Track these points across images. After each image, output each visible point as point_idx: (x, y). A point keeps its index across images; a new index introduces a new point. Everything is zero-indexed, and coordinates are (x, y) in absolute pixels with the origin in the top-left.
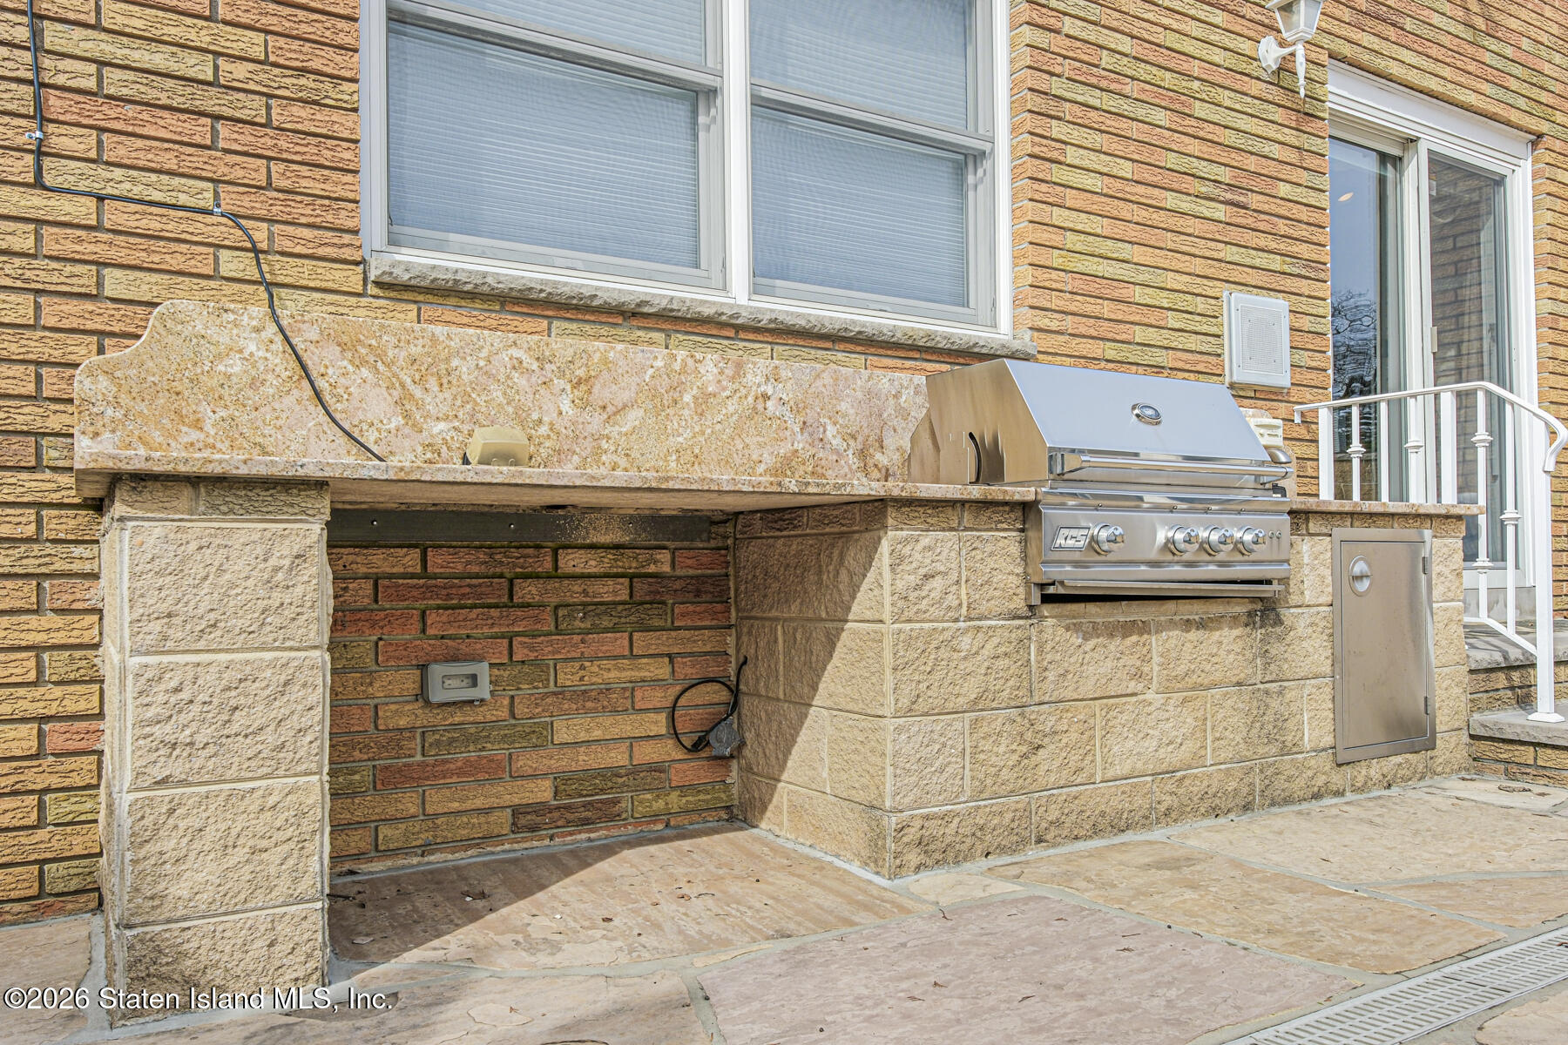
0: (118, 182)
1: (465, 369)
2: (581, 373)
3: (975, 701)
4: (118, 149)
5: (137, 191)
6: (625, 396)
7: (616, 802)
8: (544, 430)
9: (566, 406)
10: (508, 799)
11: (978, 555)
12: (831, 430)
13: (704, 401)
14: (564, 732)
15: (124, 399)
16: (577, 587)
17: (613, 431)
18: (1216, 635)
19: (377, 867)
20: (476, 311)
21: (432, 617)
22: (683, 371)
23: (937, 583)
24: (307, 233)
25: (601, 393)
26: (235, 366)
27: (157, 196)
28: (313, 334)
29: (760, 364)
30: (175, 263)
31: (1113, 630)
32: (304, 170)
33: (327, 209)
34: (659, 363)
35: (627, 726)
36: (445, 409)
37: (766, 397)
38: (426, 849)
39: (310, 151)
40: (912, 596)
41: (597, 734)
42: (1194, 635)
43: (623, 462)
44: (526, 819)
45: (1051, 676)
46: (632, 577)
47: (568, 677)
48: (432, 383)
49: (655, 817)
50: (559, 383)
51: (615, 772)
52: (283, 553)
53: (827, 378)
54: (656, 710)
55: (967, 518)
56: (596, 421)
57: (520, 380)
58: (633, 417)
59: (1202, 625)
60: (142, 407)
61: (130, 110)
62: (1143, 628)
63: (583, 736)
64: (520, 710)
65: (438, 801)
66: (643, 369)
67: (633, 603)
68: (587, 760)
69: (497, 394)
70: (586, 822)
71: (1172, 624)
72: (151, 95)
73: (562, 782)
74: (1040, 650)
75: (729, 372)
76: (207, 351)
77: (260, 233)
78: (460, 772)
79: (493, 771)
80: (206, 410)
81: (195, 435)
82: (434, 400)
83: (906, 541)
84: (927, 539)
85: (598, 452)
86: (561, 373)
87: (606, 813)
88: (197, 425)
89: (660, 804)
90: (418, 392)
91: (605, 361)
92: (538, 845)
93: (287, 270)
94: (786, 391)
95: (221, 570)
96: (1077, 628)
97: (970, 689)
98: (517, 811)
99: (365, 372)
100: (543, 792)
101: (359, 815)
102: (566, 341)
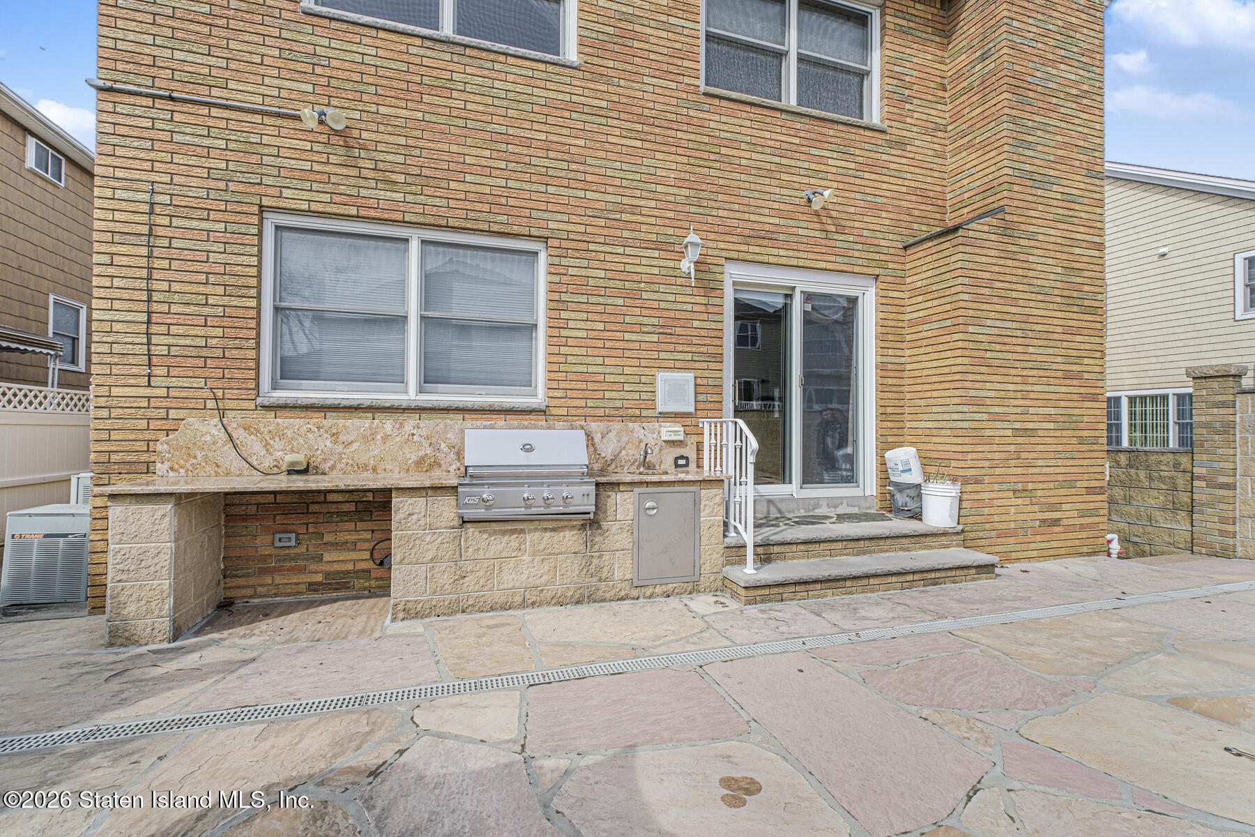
0: (175, 382)
1: (289, 433)
2: (335, 431)
3: (432, 560)
4: (174, 372)
5: (180, 384)
6: (351, 438)
7: (349, 582)
8: (319, 452)
9: (328, 443)
10: (305, 580)
11: (436, 506)
12: (443, 445)
13: (386, 438)
14: (327, 557)
15: (172, 451)
16: (334, 506)
17: (347, 451)
18: (562, 534)
19: (257, 601)
20: (297, 412)
21: (277, 518)
22: (377, 427)
23: (415, 517)
24: (236, 392)
25: (342, 438)
26: (208, 438)
27: (186, 385)
28: (235, 425)
29: (410, 423)
30: (191, 406)
31: (504, 533)
32: (236, 371)
33: (243, 383)
34: (367, 425)
35: (354, 555)
36: (281, 447)
37: (413, 435)
38: (276, 595)
39: (238, 365)
40: (403, 522)
41: (341, 558)
42: (548, 534)
43: (351, 462)
44: (313, 587)
45: (470, 550)
46: (356, 502)
47: (328, 538)
48: (277, 439)
49: (365, 589)
50: (326, 435)
51: (348, 572)
52: (159, 514)
53: (441, 426)
54: (366, 550)
55: (430, 493)
56: (340, 448)
57: (310, 436)
58: (355, 446)
59: (554, 530)
60: (177, 453)
61: (178, 359)
62: (522, 531)
63: (336, 559)
64: (311, 549)
65: (279, 579)
66: (360, 428)
67: (357, 511)
68: (337, 567)
69: (301, 441)
70: (336, 589)
71: (536, 529)
72: (185, 353)
73: (327, 575)
74: (466, 541)
75: (397, 426)
76: (199, 434)
77: (219, 393)
78: (288, 570)
79: (302, 570)
80: (198, 453)
81: (194, 461)
82: (277, 444)
83: (401, 502)
84: (411, 501)
85: (340, 459)
86: (327, 431)
87: (345, 586)
88: (195, 457)
89: (367, 584)
90: (271, 442)
91: (344, 426)
92: (317, 596)
93: (229, 404)
94: (424, 432)
95: (139, 520)
96: (485, 532)
97: (430, 555)
98: (310, 584)
99: (252, 437)
100: (319, 578)
101: (250, 583)
102: (331, 420)
